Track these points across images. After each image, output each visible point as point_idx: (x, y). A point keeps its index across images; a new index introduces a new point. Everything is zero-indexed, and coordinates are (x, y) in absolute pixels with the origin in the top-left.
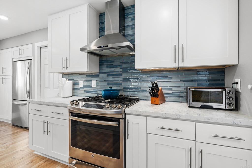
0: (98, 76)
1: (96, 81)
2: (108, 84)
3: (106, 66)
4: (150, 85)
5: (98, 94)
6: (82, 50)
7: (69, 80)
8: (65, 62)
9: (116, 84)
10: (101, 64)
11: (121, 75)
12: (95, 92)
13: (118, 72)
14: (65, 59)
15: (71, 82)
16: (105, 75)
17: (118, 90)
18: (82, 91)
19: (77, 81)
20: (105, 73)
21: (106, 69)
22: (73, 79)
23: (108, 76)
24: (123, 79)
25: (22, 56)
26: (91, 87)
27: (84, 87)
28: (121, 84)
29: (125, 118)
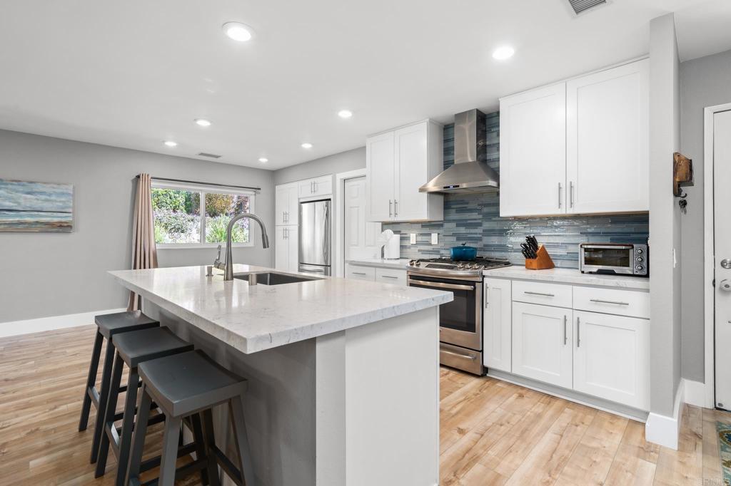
0: (442, 225)
1: (438, 234)
2: (458, 239)
3: (454, 210)
4: (523, 240)
5: (442, 255)
6: (422, 190)
7: (395, 232)
8: (393, 205)
9: (471, 239)
10: (447, 206)
11: (480, 225)
12: (437, 252)
13: (475, 219)
14: (393, 203)
15: (398, 236)
16: (454, 225)
17: (475, 249)
18: (415, 250)
19: (406, 234)
20: (454, 221)
21: (454, 215)
22: (400, 231)
23: (457, 226)
24: (484, 231)
25: (316, 194)
26: (430, 244)
27: (418, 243)
28: (480, 239)
29: (483, 282)
